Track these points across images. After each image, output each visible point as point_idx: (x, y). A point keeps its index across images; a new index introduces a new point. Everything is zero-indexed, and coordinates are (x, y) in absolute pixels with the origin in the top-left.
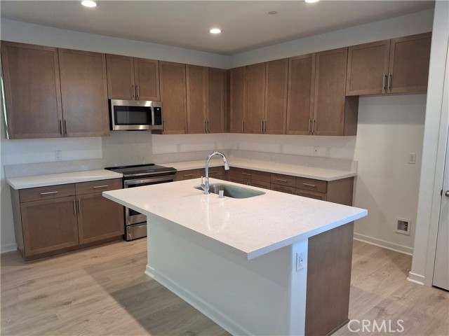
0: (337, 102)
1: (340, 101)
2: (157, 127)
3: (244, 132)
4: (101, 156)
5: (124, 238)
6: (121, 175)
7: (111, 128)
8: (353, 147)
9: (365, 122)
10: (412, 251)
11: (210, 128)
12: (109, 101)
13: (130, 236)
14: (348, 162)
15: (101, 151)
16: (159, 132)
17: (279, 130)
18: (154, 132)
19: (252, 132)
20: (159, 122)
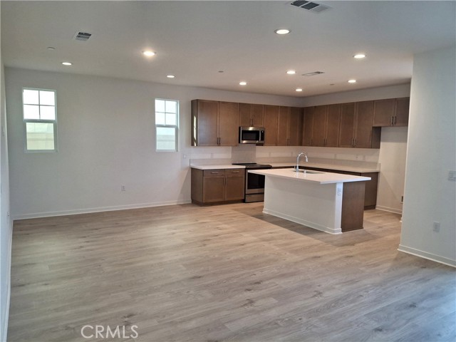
0: (368, 130)
1: (369, 129)
2: (262, 142)
3: (312, 146)
4: (230, 157)
5: (244, 201)
6: (244, 167)
7: (239, 142)
8: (378, 155)
9: (385, 141)
10: (401, 212)
11: (290, 143)
12: (240, 128)
13: (247, 199)
14: (375, 164)
15: (231, 154)
16: (262, 145)
17: (334, 145)
18: (258, 145)
19: (317, 146)
20: (263, 139)
